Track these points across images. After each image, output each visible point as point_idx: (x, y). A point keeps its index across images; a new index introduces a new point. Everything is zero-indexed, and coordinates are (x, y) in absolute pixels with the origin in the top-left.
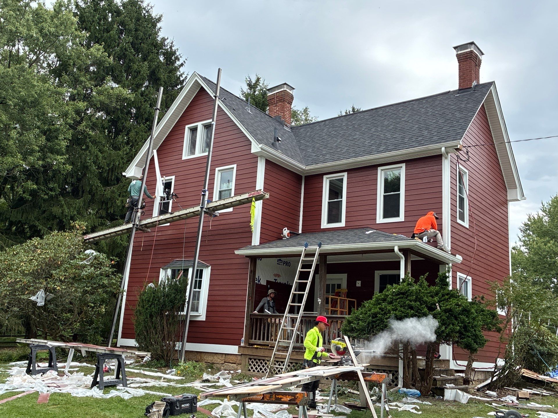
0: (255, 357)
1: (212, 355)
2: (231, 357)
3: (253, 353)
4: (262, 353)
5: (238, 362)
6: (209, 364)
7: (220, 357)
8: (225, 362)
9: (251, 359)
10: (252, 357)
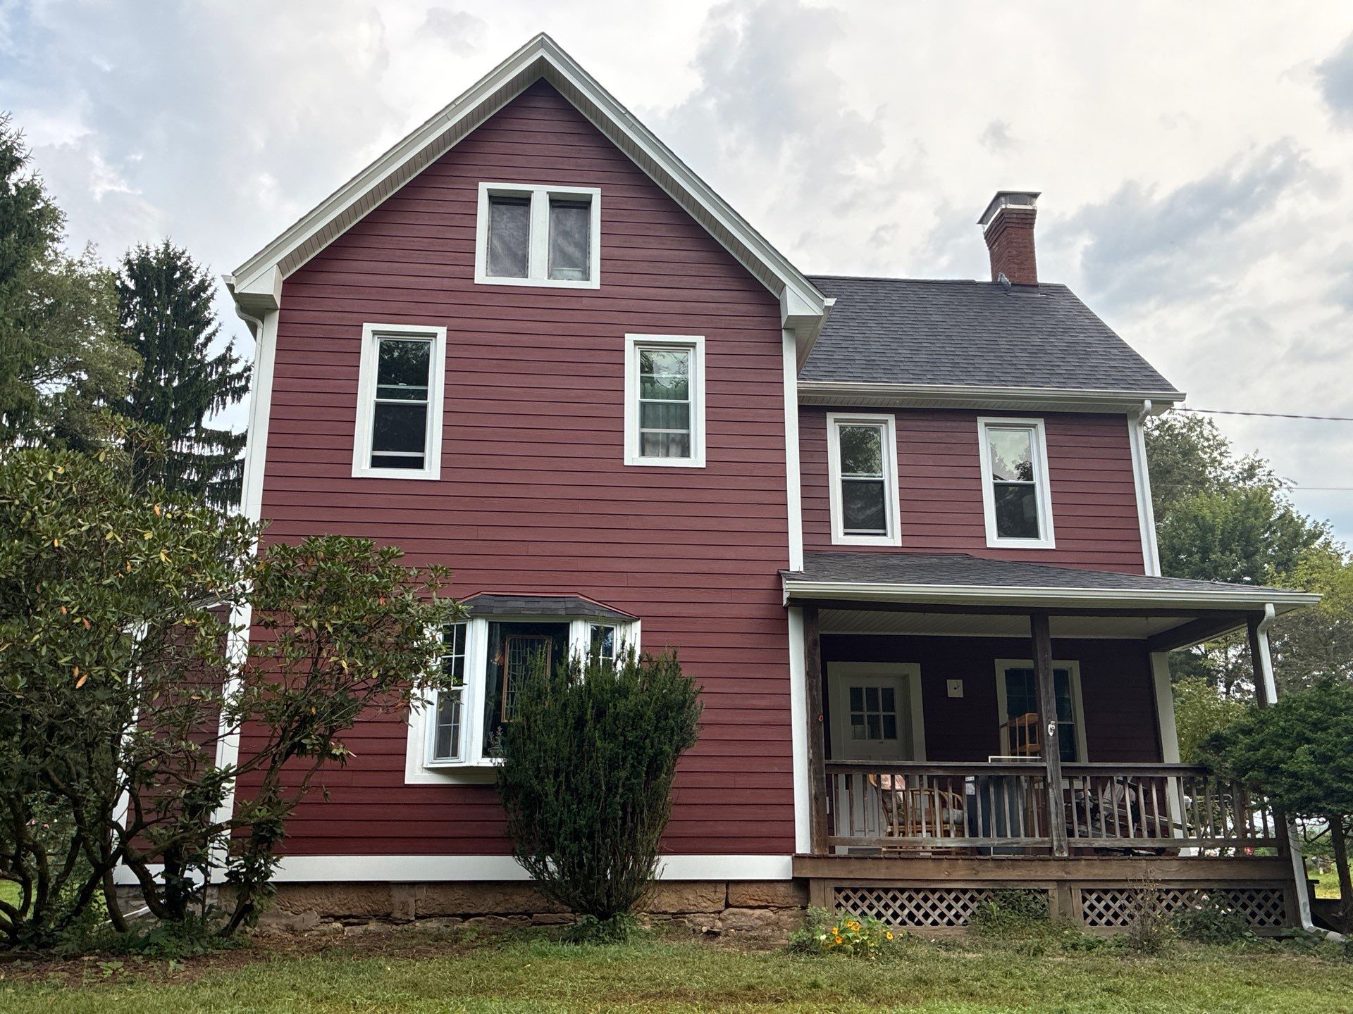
0: (857, 885)
1: (673, 887)
2: (752, 889)
3: (851, 872)
4: (883, 871)
5: (780, 901)
6: (666, 917)
7: (708, 892)
8: (728, 906)
9: (839, 890)
10: (845, 884)
